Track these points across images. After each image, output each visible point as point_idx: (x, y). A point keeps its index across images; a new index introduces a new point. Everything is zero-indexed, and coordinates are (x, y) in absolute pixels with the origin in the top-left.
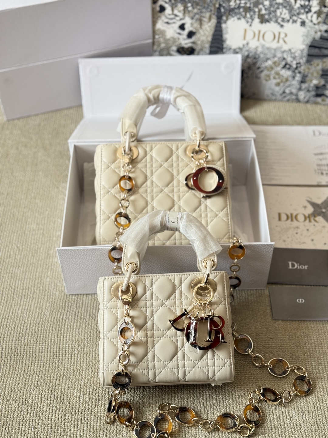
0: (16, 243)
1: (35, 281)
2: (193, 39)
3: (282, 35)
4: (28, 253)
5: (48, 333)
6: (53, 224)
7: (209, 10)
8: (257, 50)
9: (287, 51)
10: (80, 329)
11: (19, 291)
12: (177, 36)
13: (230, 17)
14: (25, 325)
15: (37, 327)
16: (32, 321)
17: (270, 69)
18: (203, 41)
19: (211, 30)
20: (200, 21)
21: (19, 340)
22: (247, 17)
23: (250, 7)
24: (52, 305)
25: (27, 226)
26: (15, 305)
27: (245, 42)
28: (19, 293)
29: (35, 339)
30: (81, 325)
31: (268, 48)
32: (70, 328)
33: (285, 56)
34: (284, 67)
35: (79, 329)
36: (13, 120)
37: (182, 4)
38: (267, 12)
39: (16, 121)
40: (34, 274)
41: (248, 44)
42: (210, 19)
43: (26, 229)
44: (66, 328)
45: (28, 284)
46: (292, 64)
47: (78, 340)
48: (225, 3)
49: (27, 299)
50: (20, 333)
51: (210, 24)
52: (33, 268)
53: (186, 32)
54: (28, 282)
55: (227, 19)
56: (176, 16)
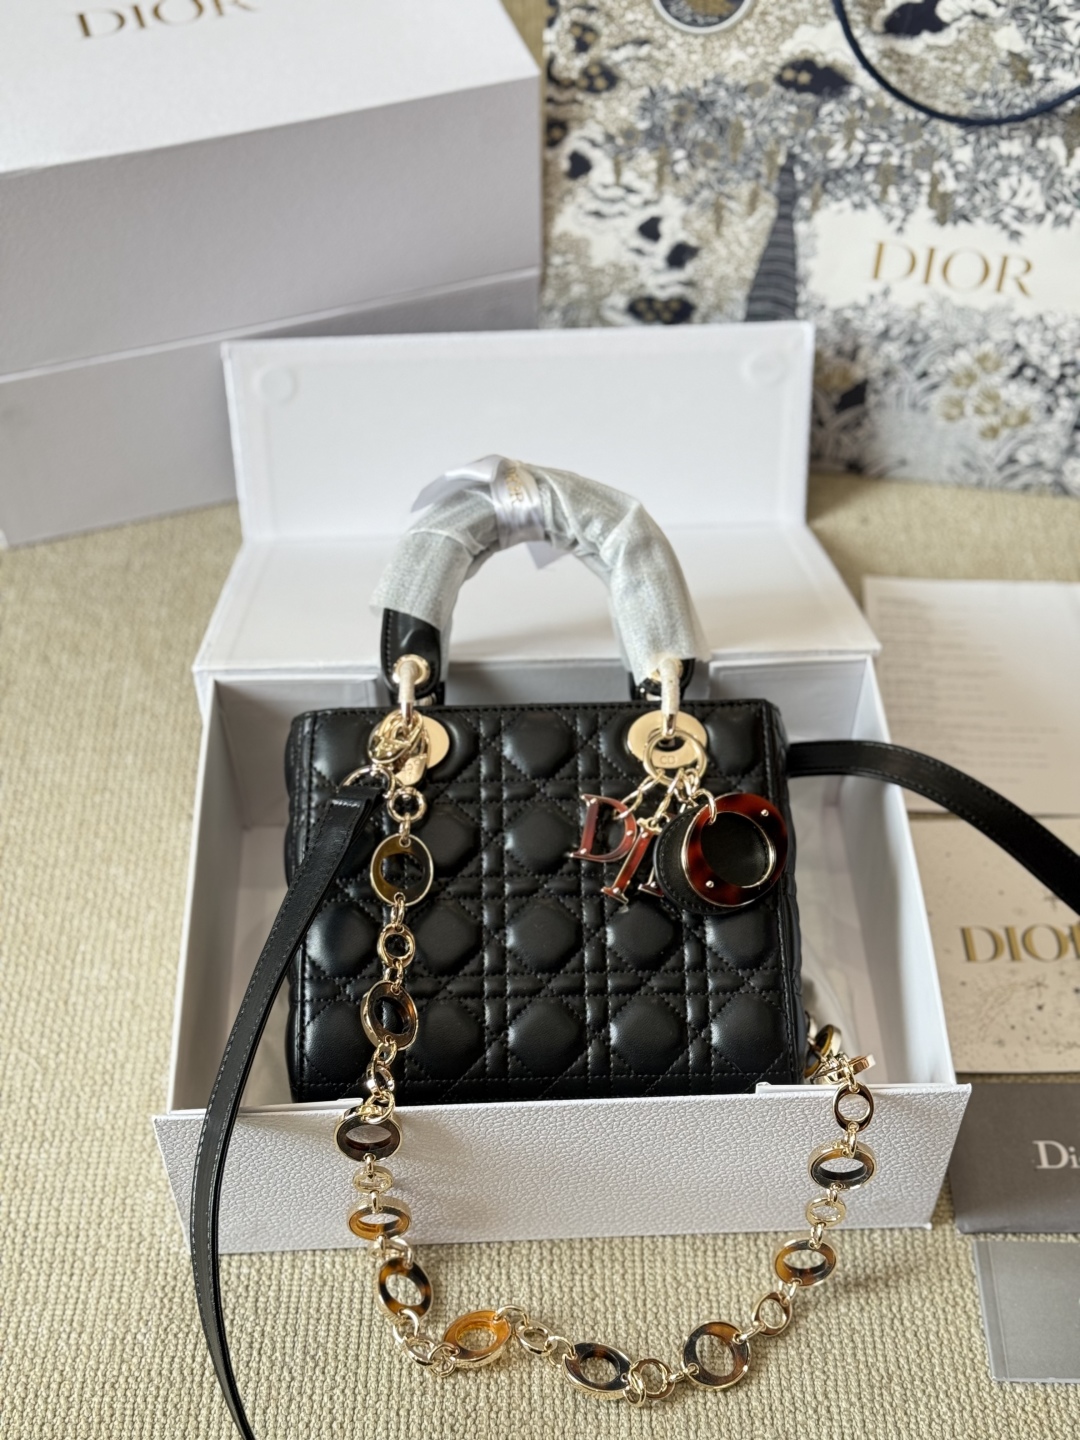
0: (34, 1040)
1: (102, 1200)
2: (690, 270)
3: (1015, 268)
4: (76, 1083)
7: (750, 173)
8: (919, 315)
9: (1029, 323)
11: (43, 1242)
12: (628, 258)
13: (826, 198)
14: (65, 1390)
16: (90, 1374)
17: (965, 381)
18: (723, 279)
19: (754, 242)
20: (718, 211)
22: (888, 203)
23: (900, 167)
24: (166, 1301)
25: (77, 971)
26: (26, 1303)
27: (876, 287)
28: (43, 1249)
31: (961, 310)
33: (1022, 340)
34: (1017, 374)
36: (31, 545)
37: (652, 150)
38: (963, 185)
39: (41, 550)
40: (100, 1172)
41: (886, 293)
42: (753, 204)
43: (70, 982)
45: (75, 1214)
46: (1045, 366)
48: (809, 151)
49: (72, 1275)
51: (751, 222)
52: (96, 1143)
53: (663, 248)
54: (77, 1202)
56: (630, 190)
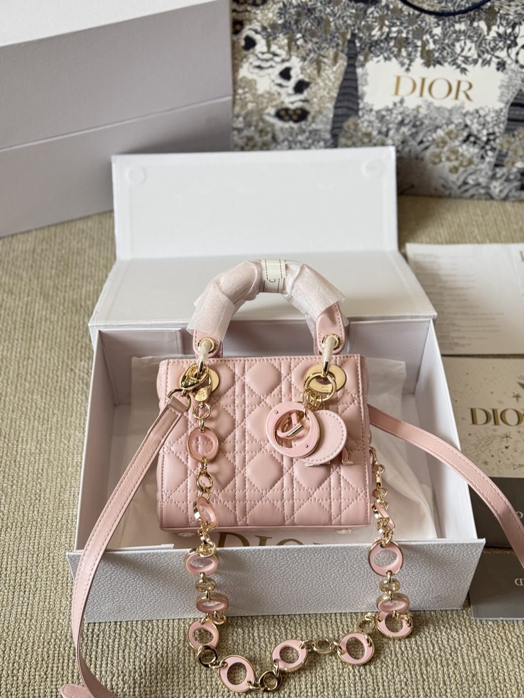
5: (66, 661)
6: (66, 442)
10: (127, 651)
15: (45, 649)
21: (13, 677)
29: (43, 674)
30: (128, 643)
32: (107, 650)
35: (124, 651)
44: (99, 650)
47: (122, 672)
50: (14, 663)
55: (366, 60)
